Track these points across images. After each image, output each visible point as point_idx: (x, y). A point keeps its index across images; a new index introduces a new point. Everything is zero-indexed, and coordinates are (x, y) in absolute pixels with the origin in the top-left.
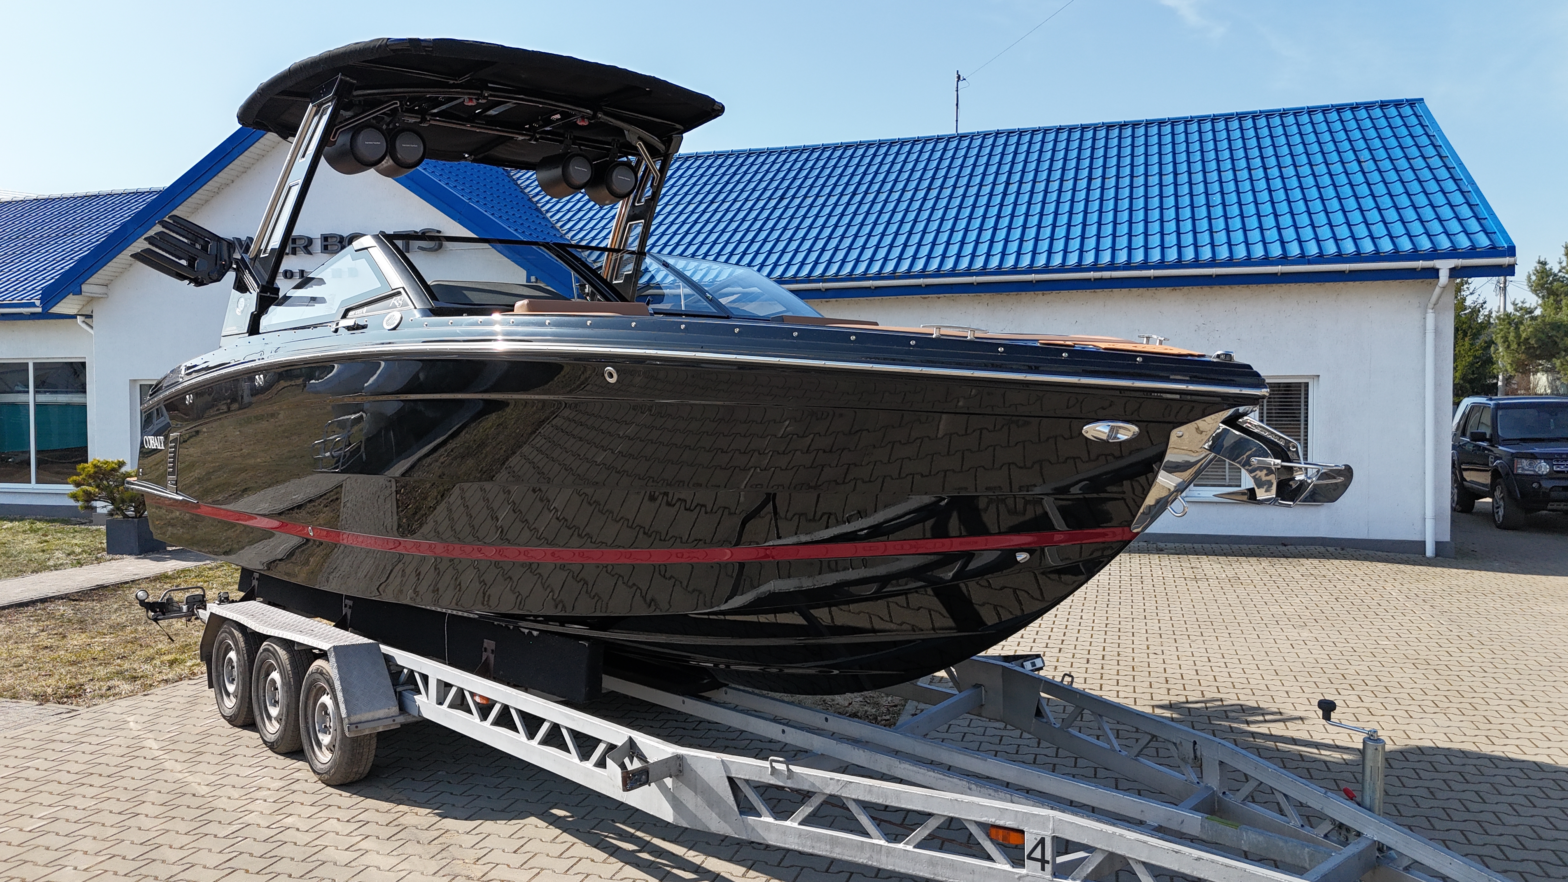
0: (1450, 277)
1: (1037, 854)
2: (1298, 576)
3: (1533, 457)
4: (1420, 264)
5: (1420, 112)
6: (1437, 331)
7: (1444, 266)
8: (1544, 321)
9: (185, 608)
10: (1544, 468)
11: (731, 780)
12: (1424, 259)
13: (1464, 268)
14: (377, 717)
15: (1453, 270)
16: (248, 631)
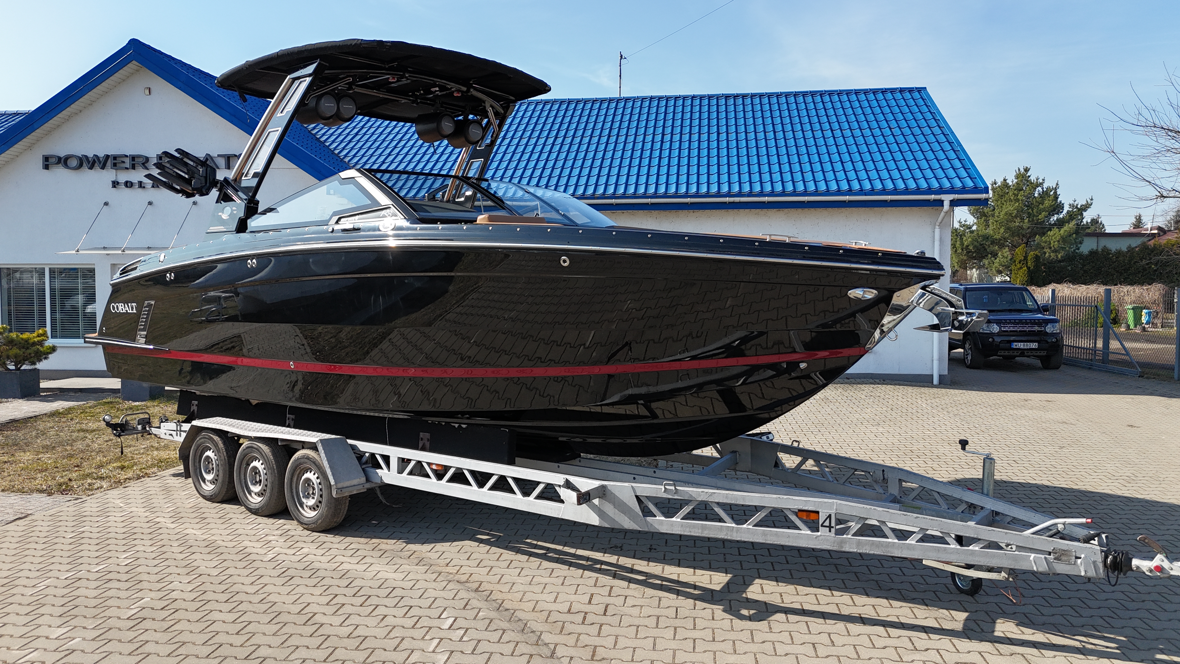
0: (950, 206)
1: (827, 523)
2: (863, 397)
4: (933, 197)
5: (925, 97)
6: (941, 240)
7: (947, 198)
8: (978, 234)
9: (140, 427)
10: (996, 329)
11: (637, 497)
12: (935, 194)
13: (958, 200)
14: (353, 484)
15: (951, 201)
16: (229, 435)
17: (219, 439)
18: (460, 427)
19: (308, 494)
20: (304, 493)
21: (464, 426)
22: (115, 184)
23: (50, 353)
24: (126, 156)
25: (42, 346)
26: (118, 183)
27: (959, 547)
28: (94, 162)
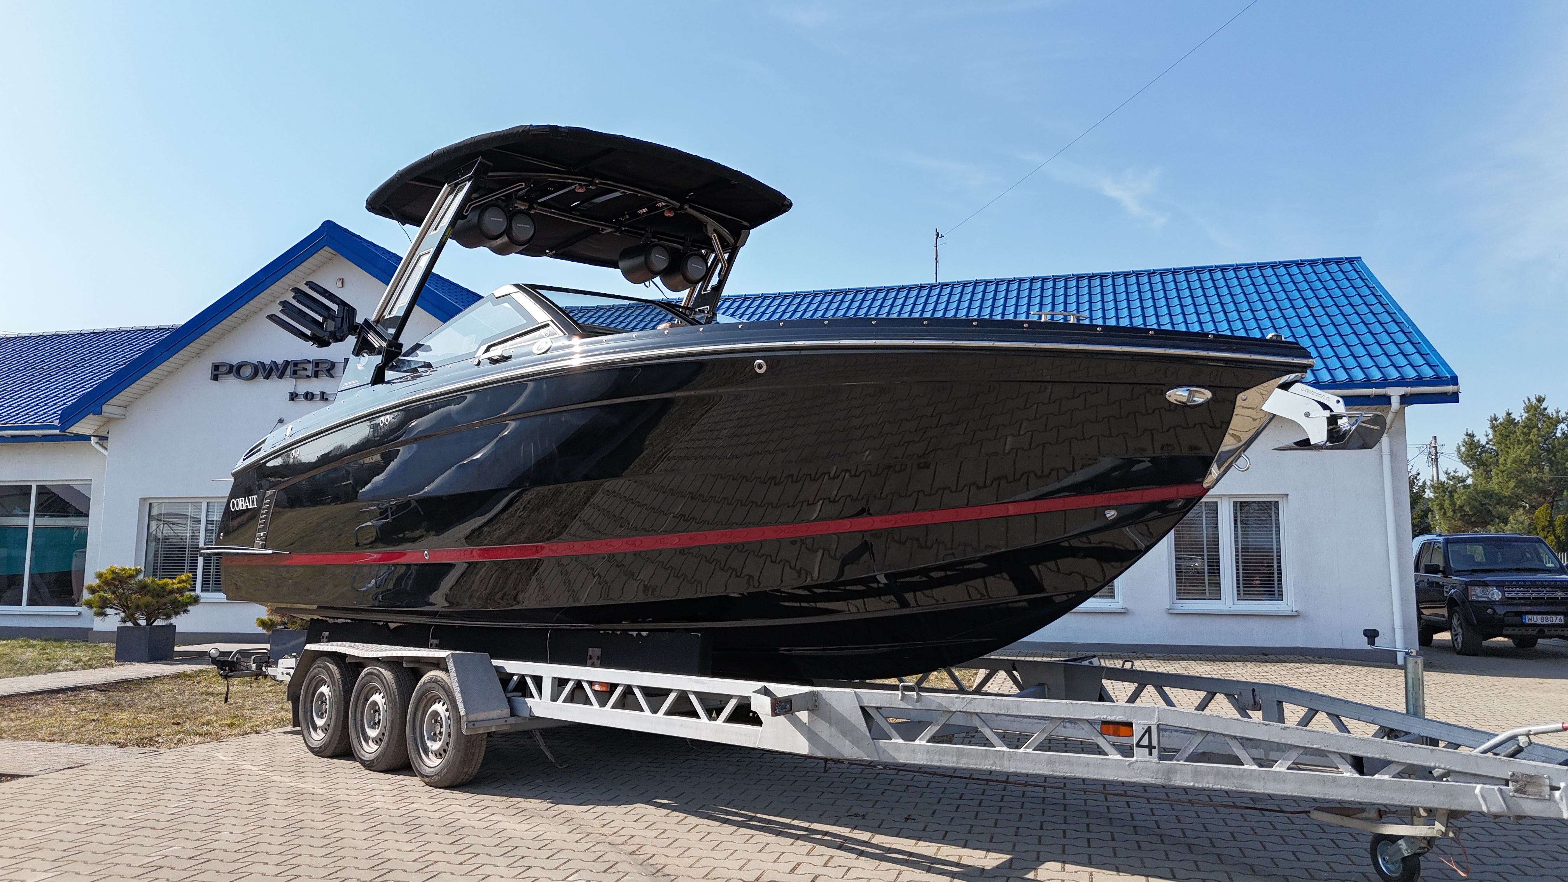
0: (1401, 404)
1: (1145, 742)
3: (1485, 584)
4: (1373, 391)
5: (1359, 268)
6: (1392, 454)
7: (1395, 393)
8: (1476, 489)
9: (253, 667)
10: (1496, 595)
11: (863, 709)
12: (1376, 387)
13: (1413, 395)
14: (491, 717)
15: (1401, 396)
16: (348, 660)
17: (336, 668)
18: (639, 635)
19: (435, 734)
20: (429, 734)
21: (644, 634)
22: (293, 396)
23: (190, 604)
24: (309, 362)
25: (182, 596)
26: (297, 395)
27: (1357, 775)
28: (271, 370)
